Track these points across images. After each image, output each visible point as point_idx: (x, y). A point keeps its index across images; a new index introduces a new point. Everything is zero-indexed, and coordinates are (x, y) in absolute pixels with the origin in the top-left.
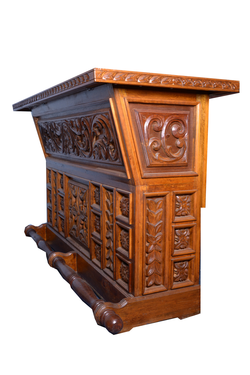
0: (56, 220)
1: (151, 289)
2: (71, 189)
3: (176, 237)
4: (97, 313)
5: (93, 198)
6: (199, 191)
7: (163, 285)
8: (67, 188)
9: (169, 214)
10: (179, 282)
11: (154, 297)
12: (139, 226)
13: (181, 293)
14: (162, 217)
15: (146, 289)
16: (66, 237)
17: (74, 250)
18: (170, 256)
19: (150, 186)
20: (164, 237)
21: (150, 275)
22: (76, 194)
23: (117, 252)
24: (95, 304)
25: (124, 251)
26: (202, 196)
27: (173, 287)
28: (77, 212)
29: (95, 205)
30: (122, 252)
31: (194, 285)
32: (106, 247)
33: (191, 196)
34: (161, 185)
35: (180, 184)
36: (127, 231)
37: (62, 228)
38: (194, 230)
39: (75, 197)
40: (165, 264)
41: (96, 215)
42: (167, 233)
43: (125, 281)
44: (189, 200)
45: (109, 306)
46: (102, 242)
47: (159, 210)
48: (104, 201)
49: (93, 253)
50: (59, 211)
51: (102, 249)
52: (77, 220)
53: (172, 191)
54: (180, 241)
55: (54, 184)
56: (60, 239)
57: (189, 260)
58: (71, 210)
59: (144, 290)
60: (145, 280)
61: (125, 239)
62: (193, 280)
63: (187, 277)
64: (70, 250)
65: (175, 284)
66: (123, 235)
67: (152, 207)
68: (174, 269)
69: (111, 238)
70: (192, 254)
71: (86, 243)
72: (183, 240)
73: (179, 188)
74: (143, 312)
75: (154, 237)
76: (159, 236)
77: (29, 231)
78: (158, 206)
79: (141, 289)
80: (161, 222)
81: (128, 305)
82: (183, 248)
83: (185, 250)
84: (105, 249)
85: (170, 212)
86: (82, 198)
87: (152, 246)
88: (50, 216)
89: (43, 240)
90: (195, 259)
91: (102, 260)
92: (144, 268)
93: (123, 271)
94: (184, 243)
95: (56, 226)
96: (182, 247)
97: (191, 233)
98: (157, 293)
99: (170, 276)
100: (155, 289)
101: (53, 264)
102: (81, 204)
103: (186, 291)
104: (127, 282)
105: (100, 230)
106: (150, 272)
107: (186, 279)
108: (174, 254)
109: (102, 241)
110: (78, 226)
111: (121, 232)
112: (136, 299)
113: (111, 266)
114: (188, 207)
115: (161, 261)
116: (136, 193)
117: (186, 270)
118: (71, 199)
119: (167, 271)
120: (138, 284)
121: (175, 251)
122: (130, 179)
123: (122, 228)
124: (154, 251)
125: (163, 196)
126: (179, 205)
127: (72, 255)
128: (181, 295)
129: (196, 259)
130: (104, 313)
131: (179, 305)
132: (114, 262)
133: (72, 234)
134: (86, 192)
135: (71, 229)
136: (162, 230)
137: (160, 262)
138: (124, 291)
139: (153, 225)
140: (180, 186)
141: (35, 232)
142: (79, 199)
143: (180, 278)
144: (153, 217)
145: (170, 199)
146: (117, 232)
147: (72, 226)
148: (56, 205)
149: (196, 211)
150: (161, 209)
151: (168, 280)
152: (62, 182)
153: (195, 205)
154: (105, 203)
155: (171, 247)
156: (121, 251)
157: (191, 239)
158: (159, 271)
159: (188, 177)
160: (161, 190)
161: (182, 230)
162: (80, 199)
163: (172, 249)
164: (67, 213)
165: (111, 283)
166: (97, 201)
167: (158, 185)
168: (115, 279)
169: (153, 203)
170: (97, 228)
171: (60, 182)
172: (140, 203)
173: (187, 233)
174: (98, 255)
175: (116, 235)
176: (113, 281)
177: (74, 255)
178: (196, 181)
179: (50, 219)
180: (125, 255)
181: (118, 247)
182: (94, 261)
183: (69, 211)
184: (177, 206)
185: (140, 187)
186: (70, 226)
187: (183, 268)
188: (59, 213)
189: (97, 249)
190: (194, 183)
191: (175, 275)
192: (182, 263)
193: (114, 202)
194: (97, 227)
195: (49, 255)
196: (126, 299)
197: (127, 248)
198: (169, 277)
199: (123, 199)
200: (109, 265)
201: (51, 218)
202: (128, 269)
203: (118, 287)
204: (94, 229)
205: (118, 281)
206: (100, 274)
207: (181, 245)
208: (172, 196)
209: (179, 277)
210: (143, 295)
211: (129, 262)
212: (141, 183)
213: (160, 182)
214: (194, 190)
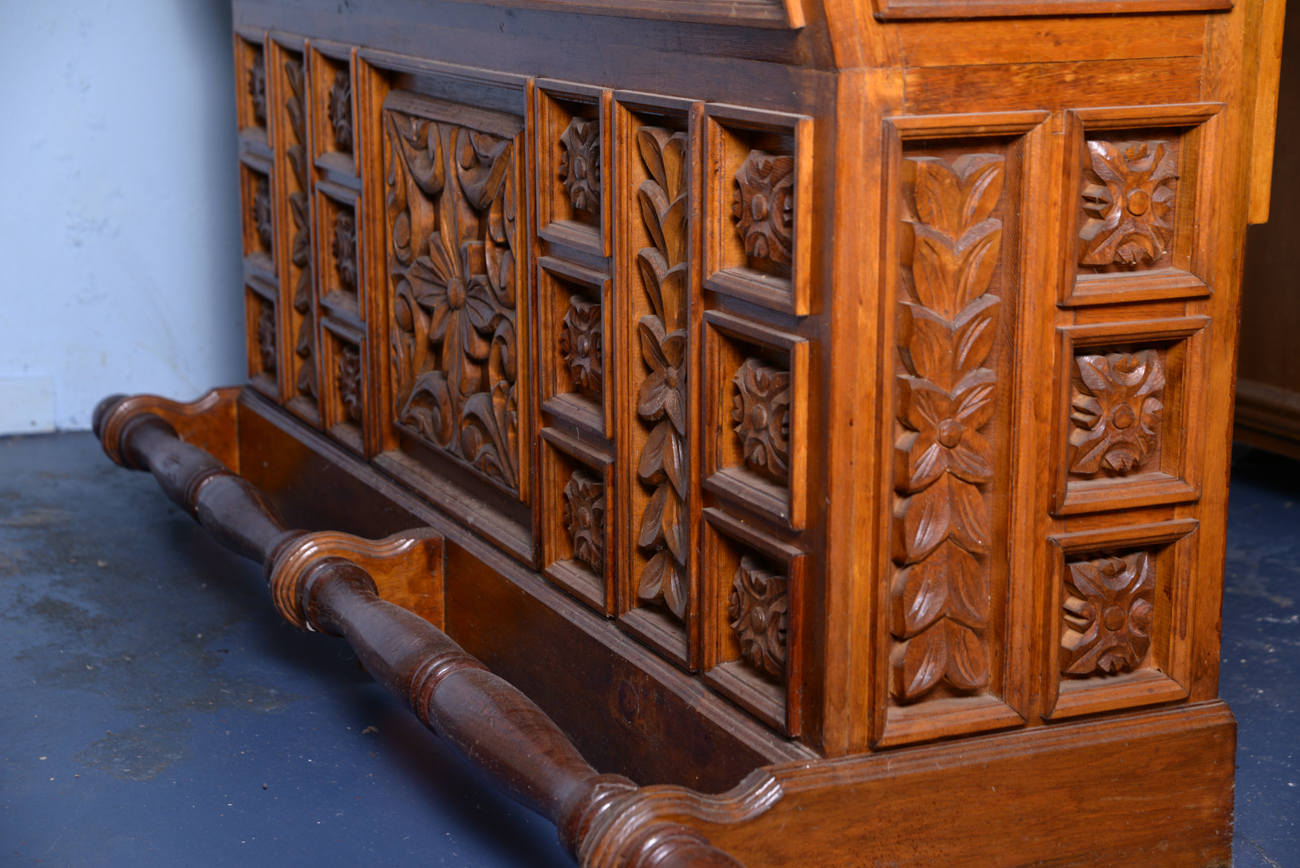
0: (306, 354)
1: (925, 716)
2: (407, 146)
3: (1081, 400)
4: (598, 846)
5: (552, 183)
6: (1234, 112)
7: (999, 691)
8: (376, 148)
9: (1042, 252)
10: (1096, 681)
11: (940, 760)
12: (853, 325)
13: (1110, 744)
14: (994, 275)
15: (894, 712)
16: (376, 454)
17: (425, 524)
18: (1043, 513)
19: (925, 72)
20: (1005, 401)
21: (921, 626)
22: (435, 177)
23: (710, 495)
24: (587, 798)
25: (755, 490)
26: (1250, 140)
27: (1058, 707)
28: (446, 288)
29: (562, 228)
30: (748, 494)
31: (1185, 700)
32: (640, 479)
33: (1182, 145)
34: (997, 68)
35: (1117, 65)
36: (777, 359)
37: (343, 399)
38: (1196, 359)
39: (433, 196)
40: (1007, 560)
41: (569, 286)
42: (1027, 374)
43: (760, 672)
44: (1166, 168)
45: (675, 805)
46: (614, 454)
47: (982, 230)
48: (629, 191)
49: (553, 524)
50: (325, 295)
51: (609, 491)
52: (443, 336)
53: (1063, 105)
54: (1107, 425)
55: (289, 129)
56: (335, 468)
57: (1155, 548)
58: (408, 283)
59: (883, 717)
60: (887, 657)
61: (765, 415)
62: (1179, 672)
63: (1142, 648)
64: (401, 522)
65: (1067, 692)
66: (754, 389)
67: (934, 207)
68: (1062, 601)
69: (674, 418)
70: (1177, 511)
71: (508, 474)
72: (1124, 421)
73: (1109, 88)
74: (878, 854)
75: (946, 397)
76: (973, 391)
77: (136, 429)
78: (974, 202)
79: (865, 712)
80: (989, 304)
81: (784, 807)
82: (1122, 473)
83: (1137, 484)
84: (629, 491)
85: (1048, 241)
86: (475, 196)
87: (934, 450)
88: (261, 340)
89: (228, 473)
90: (1198, 541)
91: (609, 561)
92: (883, 584)
93: (749, 612)
94: (1130, 439)
95: (307, 393)
96: (1116, 464)
97: (1176, 376)
98: (963, 743)
99: (1041, 642)
100: (951, 717)
101: (305, 603)
102: (468, 236)
103: (1137, 736)
104: (772, 674)
105: (598, 379)
106: (922, 606)
107: (1137, 666)
108: (1067, 502)
109: (610, 444)
110: (453, 377)
111: (740, 372)
112: (834, 769)
113: (673, 589)
114: (1159, 212)
115: (989, 542)
116: (842, 113)
117: (1140, 607)
118: (407, 210)
119: (1021, 607)
120: (843, 680)
121: (1073, 485)
122: (801, 29)
123: (744, 348)
124: (944, 480)
125: (1005, 140)
126: (1101, 201)
127: (420, 548)
128: (1110, 755)
129: (1202, 541)
130: (642, 843)
131: (1093, 816)
132: (688, 560)
133: (411, 430)
134: (506, 154)
135: (404, 401)
136: (995, 356)
137: (980, 551)
138: (758, 729)
139: (943, 318)
140: (1111, 79)
141: (170, 430)
142: (455, 206)
143: (1104, 653)
144: (943, 268)
145: (1046, 156)
146: (712, 377)
147: (412, 377)
148: (302, 265)
149: (1210, 237)
150: (992, 220)
151: (1026, 664)
152: (341, 112)
153: (1206, 197)
154: (635, 205)
155: (1047, 458)
156: (740, 490)
157: (1170, 417)
158: (973, 604)
159: (1165, 20)
160: (996, 97)
161: (1116, 358)
162: (462, 205)
163: (1055, 473)
164: (381, 303)
165: (675, 690)
166: (580, 201)
167: (976, 70)
168: (695, 667)
169: (942, 184)
170: (581, 367)
171: (327, 112)
172: (862, 181)
173: (1151, 377)
174: (586, 534)
175: (707, 391)
176: (685, 678)
177: (430, 549)
178: (1215, 43)
179: (265, 355)
180: (767, 508)
181: (719, 467)
182: (559, 576)
183: (391, 287)
184: (1090, 205)
185: (868, 78)
186: (399, 381)
187: (1122, 597)
188: (325, 311)
189: (581, 496)
190: (1204, 59)
191: (1071, 639)
192: (1114, 562)
193: (696, 192)
194: (578, 361)
195: (274, 554)
196: (771, 771)
197: (775, 465)
198: (1033, 647)
199: (754, 167)
200: (659, 586)
201: (270, 349)
202: (784, 592)
203: (718, 710)
204: (560, 377)
205: (716, 672)
206: (601, 645)
207: (1108, 450)
208: (1061, 142)
209: (1098, 648)
210: (875, 748)
211: (792, 550)
212: (873, 55)
213: (988, 47)
214: (1203, 105)
